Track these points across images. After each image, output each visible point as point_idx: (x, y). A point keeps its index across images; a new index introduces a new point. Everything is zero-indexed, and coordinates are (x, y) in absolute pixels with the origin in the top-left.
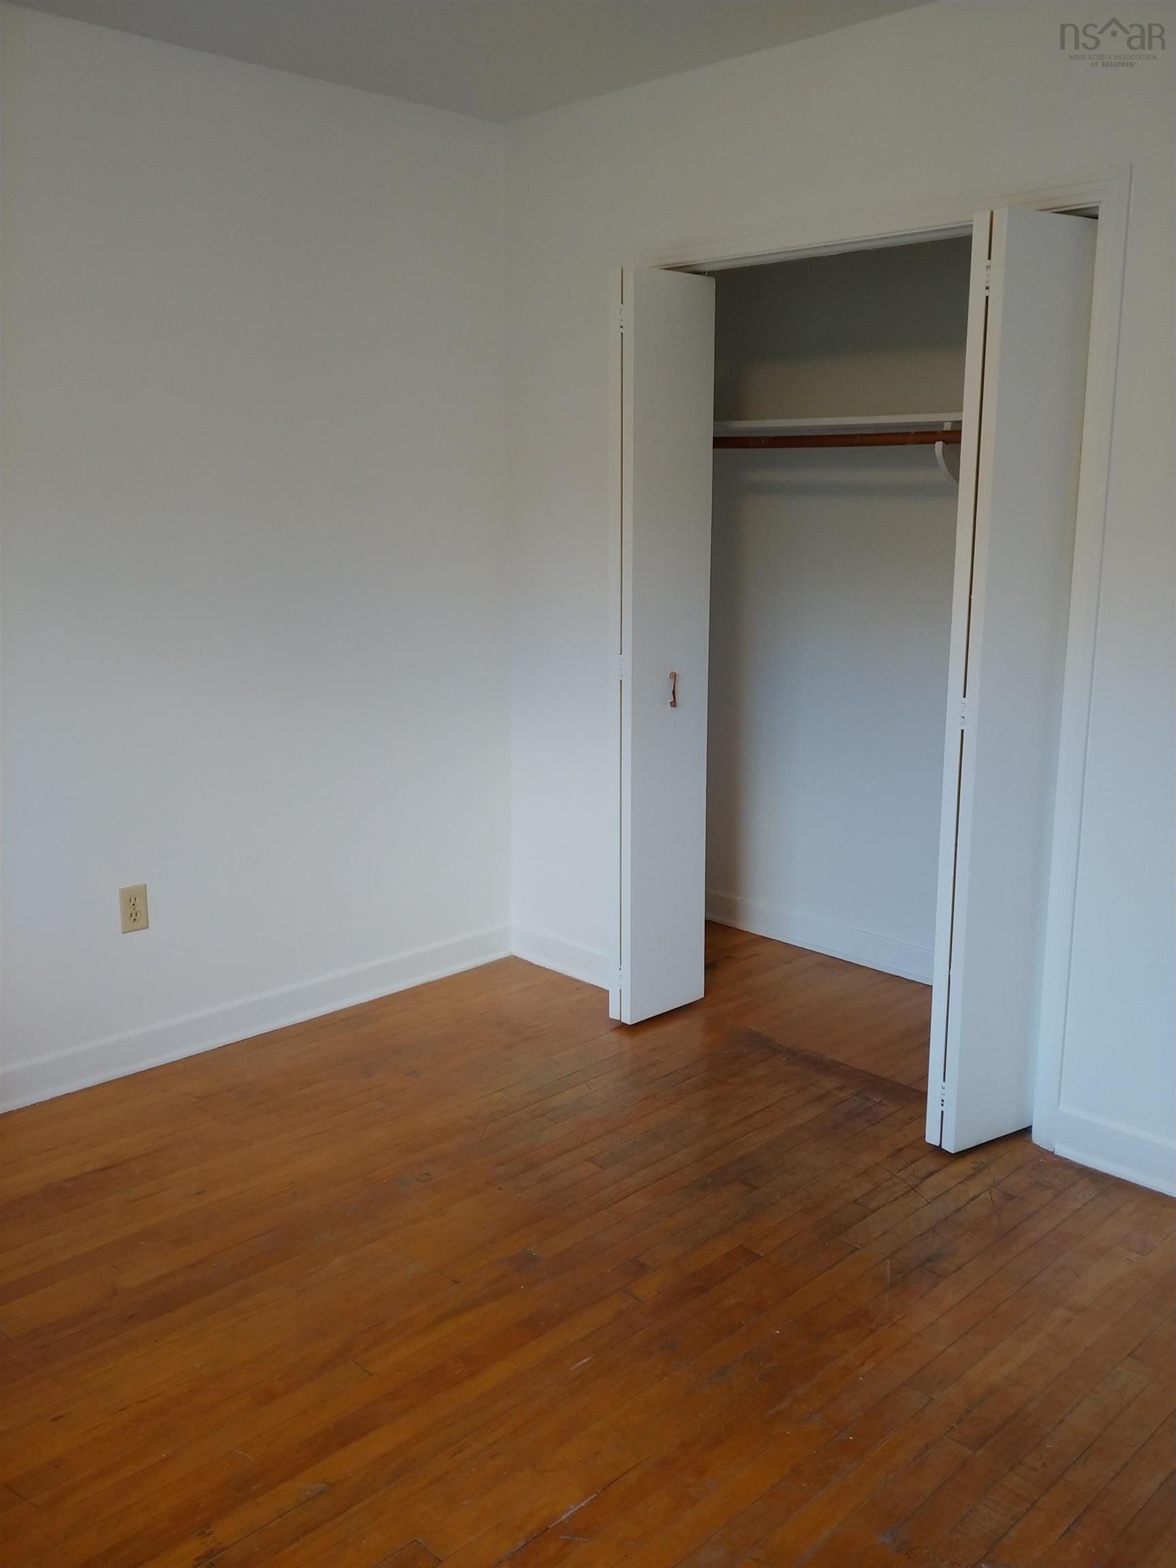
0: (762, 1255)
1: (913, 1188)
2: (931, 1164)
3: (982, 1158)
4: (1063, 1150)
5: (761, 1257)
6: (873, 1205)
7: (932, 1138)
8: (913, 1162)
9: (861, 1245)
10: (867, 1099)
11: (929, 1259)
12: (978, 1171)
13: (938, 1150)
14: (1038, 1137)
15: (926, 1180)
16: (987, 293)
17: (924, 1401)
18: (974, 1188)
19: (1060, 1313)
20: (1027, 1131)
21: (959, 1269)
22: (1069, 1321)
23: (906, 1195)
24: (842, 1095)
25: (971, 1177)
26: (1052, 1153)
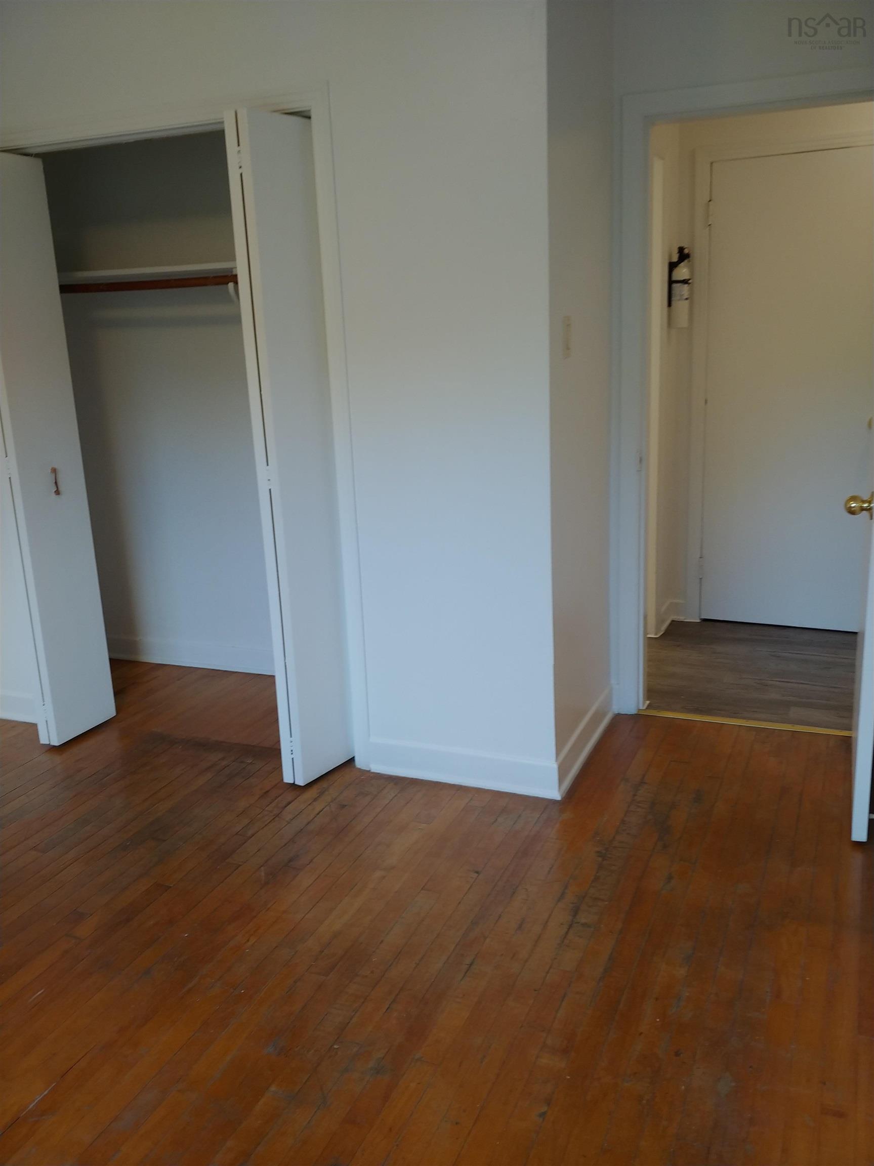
0: (172, 885)
1: (277, 815)
2: (289, 796)
3: (324, 784)
4: (377, 767)
5: (170, 887)
6: (250, 833)
7: (288, 778)
8: (277, 797)
9: (242, 862)
10: (242, 762)
11: (290, 861)
12: (321, 794)
13: (293, 786)
14: (360, 763)
15: (286, 808)
16: (240, 171)
17: (292, 954)
18: (318, 806)
19: (378, 874)
20: (352, 760)
21: (311, 861)
22: (384, 877)
23: (273, 821)
24: (224, 763)
25: (315, 800)
26: (369, 771)
